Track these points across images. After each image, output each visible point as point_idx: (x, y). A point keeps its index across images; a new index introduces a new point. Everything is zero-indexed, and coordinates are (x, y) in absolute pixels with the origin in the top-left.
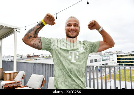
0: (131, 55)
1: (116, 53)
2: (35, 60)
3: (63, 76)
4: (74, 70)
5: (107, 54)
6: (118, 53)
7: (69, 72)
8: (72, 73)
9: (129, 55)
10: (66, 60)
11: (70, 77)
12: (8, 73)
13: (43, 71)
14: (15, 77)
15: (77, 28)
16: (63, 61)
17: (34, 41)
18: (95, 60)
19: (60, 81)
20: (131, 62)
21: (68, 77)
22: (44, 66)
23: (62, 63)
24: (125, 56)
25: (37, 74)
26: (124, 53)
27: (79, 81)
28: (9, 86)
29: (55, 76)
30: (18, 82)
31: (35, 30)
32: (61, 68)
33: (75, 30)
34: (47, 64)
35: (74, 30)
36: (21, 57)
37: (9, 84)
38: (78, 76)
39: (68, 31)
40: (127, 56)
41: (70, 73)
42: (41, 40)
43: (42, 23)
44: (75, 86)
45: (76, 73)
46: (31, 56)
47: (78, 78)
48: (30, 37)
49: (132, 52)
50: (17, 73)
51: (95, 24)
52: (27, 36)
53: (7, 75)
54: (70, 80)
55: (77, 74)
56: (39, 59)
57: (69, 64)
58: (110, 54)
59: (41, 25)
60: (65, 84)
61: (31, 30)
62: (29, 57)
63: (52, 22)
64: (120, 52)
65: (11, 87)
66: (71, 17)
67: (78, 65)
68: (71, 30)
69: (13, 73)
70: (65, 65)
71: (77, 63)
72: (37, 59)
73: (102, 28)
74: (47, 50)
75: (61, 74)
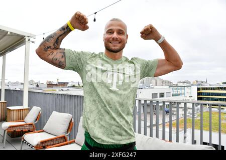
0: (221, 88)
1: (196, 83)
2: (59, 90)
3: (97, 111)
4: (114, 103)
5: (181, 84)
6: (199, 85)
7: (106, 105)
8: (111, 108)
9: (218, 89)
10: (103, 87)
11: (108, 113)
12: (14, 110)
13: (71, 107)
14: (26, 116)
15: (122, 37)
16: (98, 87)
17: (54, 54)
18: (160, 94)
19: (92, 119)
20: (220, 100)
21: (105, 114)
22: (73, 99)
23: (97, 91)
24: (211, 89)
25: (61, 112)
26: (210, 85)
27: (122, 120)
28: (15, 131)
29: (85, 110)
30: (30, 125)
31: (56, 37)
32: (95, 99)
33: (119, 39)
34: (78, 96)
35: (117, 40)
36: (38, 86)
37: (15, 126)
38: (121, 112)
39: (107, 42)
40: (214, 89)
41: (108, 107)
42: (64, 53)
43: (68, 27)
44: (115, 127)
45: (118, 106)
46: (53, 83)
47: (120, 115)
48: (48, 48)
49: (223, 83)
50: (28, 110)
51: (151, 31)
52: (43, 47)
53: (12, 112)
54: (107, 118)
55: (119, 109)
56: (66, 89)
57: (107, 93)
58: (185, 84)
59: (66, 30)
60: (99, 123)
61: (50, 37)
62: (50, 85)
63: (83, 26)
64: (202, 82)
65: (18, 132)
66: (114, 20)
67: (121, 95)
68: (113, 39)
69: (23, 110)
70: (100, 94)
71: (120, 92)
72: (63, 89)
73: (163, 38)
74: (74, 70)
75: (94, 108)
